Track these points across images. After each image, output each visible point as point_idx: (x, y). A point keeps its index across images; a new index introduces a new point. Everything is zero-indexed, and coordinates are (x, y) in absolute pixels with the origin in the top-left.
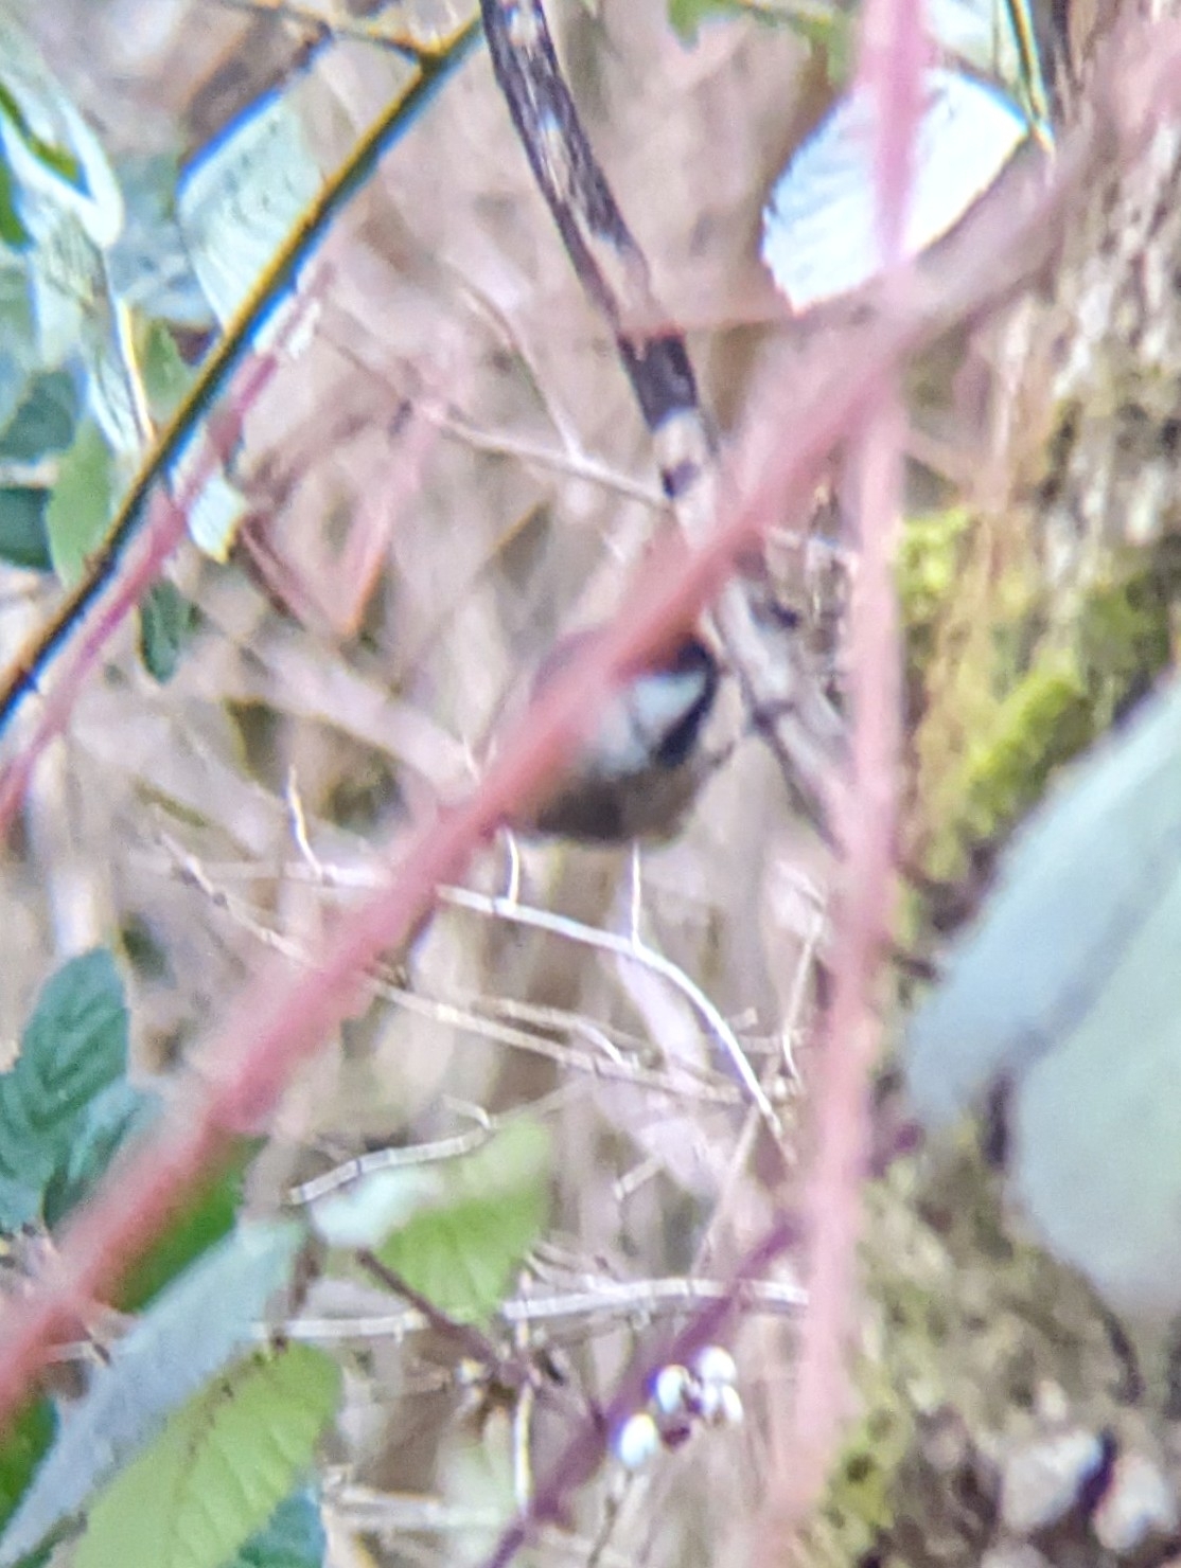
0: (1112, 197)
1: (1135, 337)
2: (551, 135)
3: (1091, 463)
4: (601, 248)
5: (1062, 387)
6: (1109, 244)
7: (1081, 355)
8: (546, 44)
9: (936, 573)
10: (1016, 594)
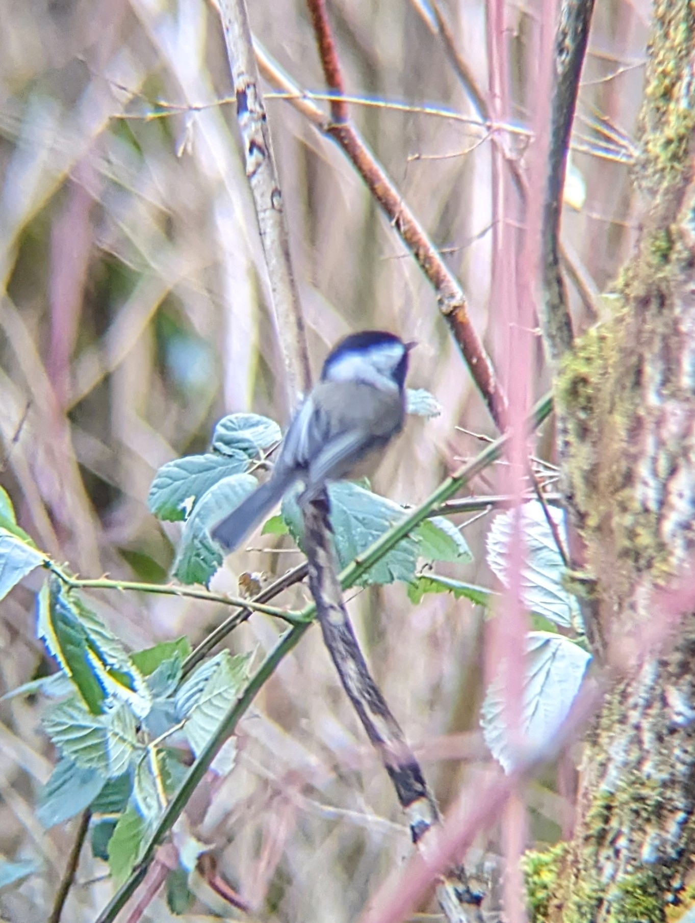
0: (624, 695)
1: (640, 762)
2: (350, 667)
3: (620, 823)
4: (376, 721)
5: (604, 787)
6: (623, 720)
7: (612, 772)
8: (347, 625)
9: (547, 877)
10: (587, 887)
